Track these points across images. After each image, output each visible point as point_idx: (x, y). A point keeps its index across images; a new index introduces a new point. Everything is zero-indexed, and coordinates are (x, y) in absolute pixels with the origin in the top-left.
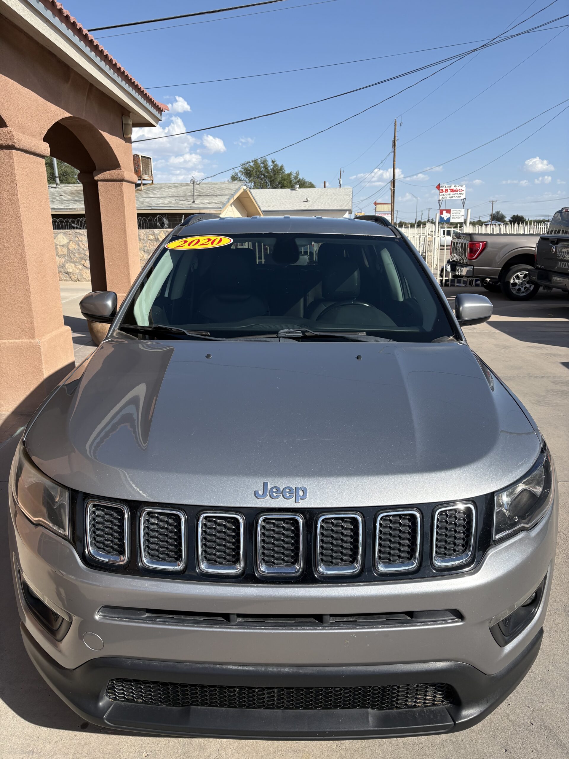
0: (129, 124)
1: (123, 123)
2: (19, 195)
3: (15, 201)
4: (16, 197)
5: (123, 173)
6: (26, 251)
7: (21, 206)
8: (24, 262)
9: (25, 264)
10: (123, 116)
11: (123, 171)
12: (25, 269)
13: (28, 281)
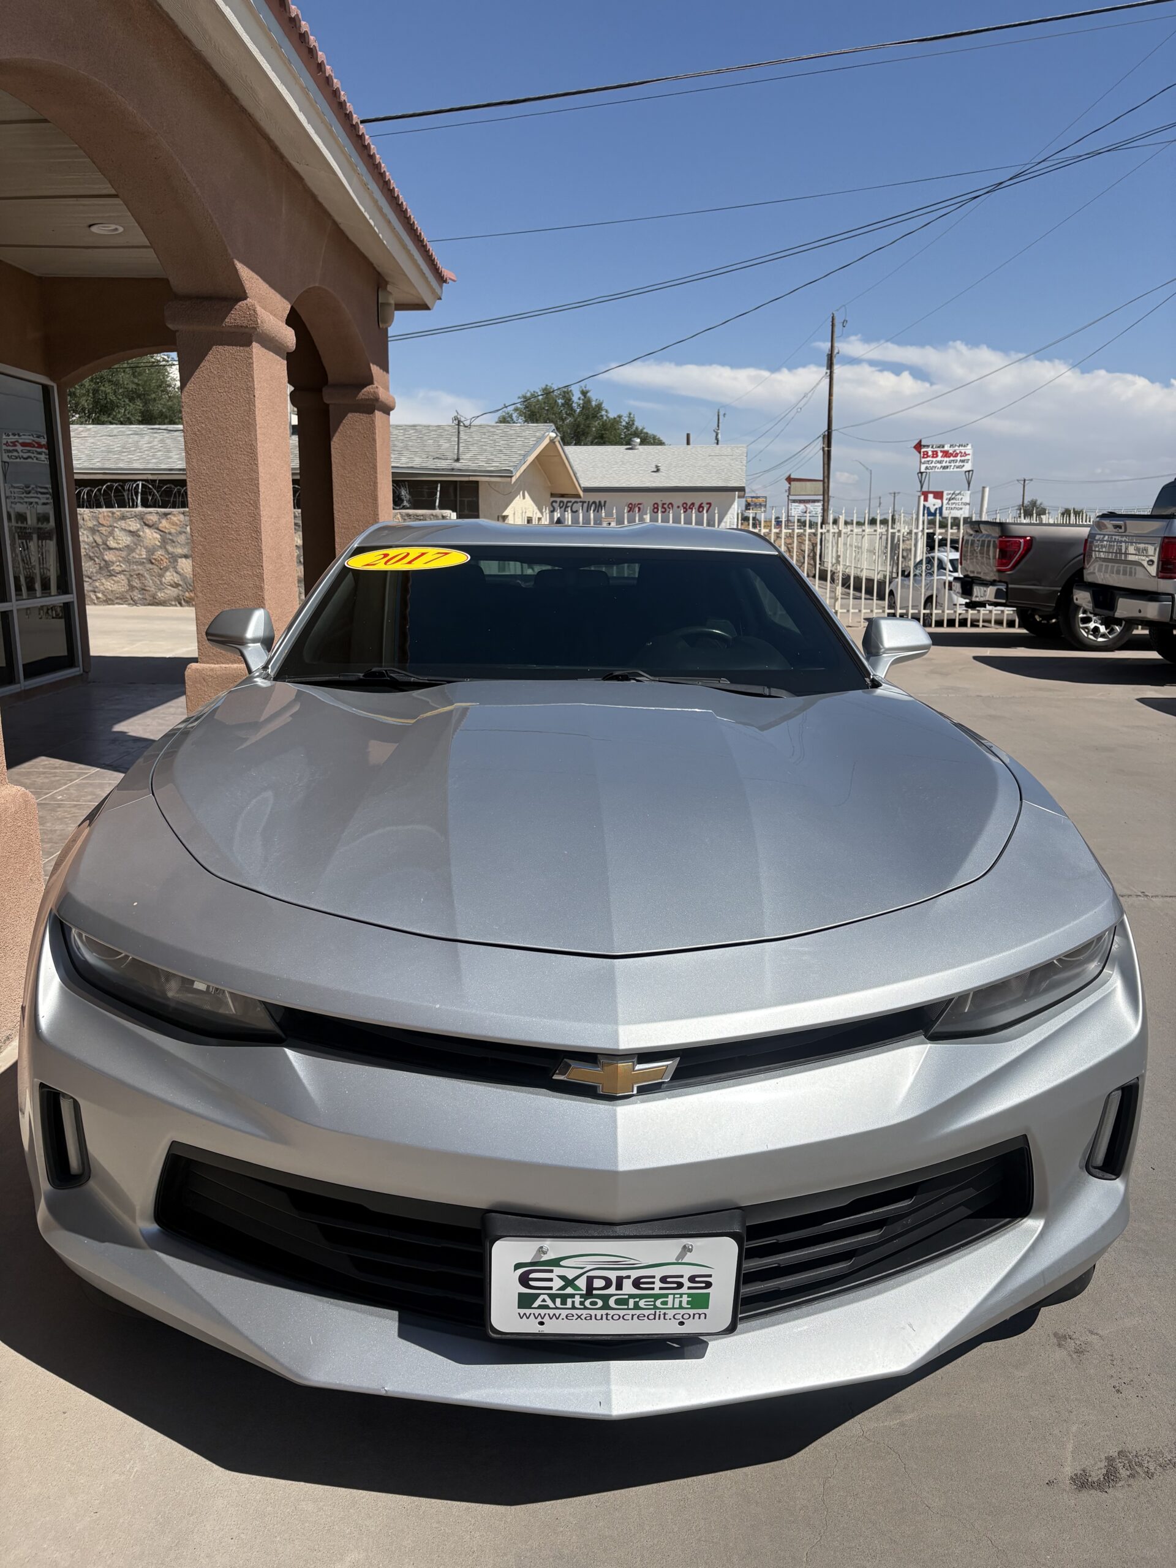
0: (389, 304)
1: (380, 301)
2: (257, 413)
3: (249, 423)
4: (251, 416)
5: (376, 390)
6: (261, 508)
7: (258, 431)
8: (257, 528)
9: (257, 531)
10: (380, 290)
11: (377, 387)
12: (258, 539)
13: (261, 560)
